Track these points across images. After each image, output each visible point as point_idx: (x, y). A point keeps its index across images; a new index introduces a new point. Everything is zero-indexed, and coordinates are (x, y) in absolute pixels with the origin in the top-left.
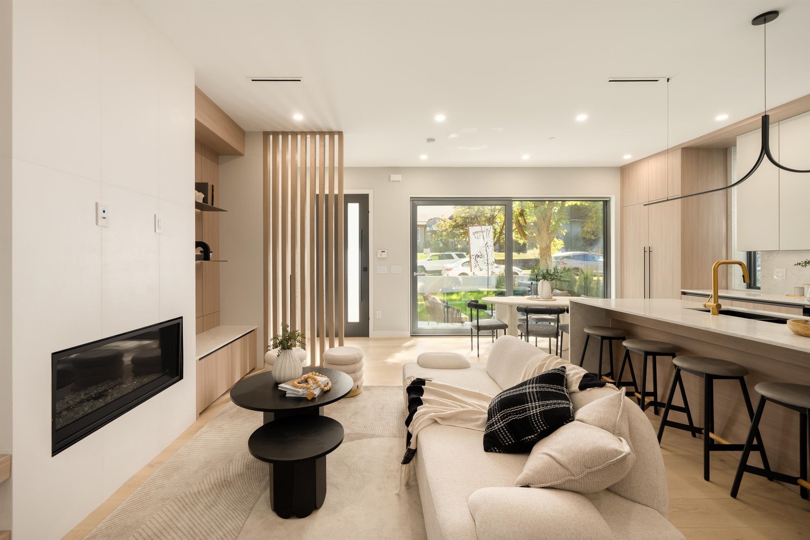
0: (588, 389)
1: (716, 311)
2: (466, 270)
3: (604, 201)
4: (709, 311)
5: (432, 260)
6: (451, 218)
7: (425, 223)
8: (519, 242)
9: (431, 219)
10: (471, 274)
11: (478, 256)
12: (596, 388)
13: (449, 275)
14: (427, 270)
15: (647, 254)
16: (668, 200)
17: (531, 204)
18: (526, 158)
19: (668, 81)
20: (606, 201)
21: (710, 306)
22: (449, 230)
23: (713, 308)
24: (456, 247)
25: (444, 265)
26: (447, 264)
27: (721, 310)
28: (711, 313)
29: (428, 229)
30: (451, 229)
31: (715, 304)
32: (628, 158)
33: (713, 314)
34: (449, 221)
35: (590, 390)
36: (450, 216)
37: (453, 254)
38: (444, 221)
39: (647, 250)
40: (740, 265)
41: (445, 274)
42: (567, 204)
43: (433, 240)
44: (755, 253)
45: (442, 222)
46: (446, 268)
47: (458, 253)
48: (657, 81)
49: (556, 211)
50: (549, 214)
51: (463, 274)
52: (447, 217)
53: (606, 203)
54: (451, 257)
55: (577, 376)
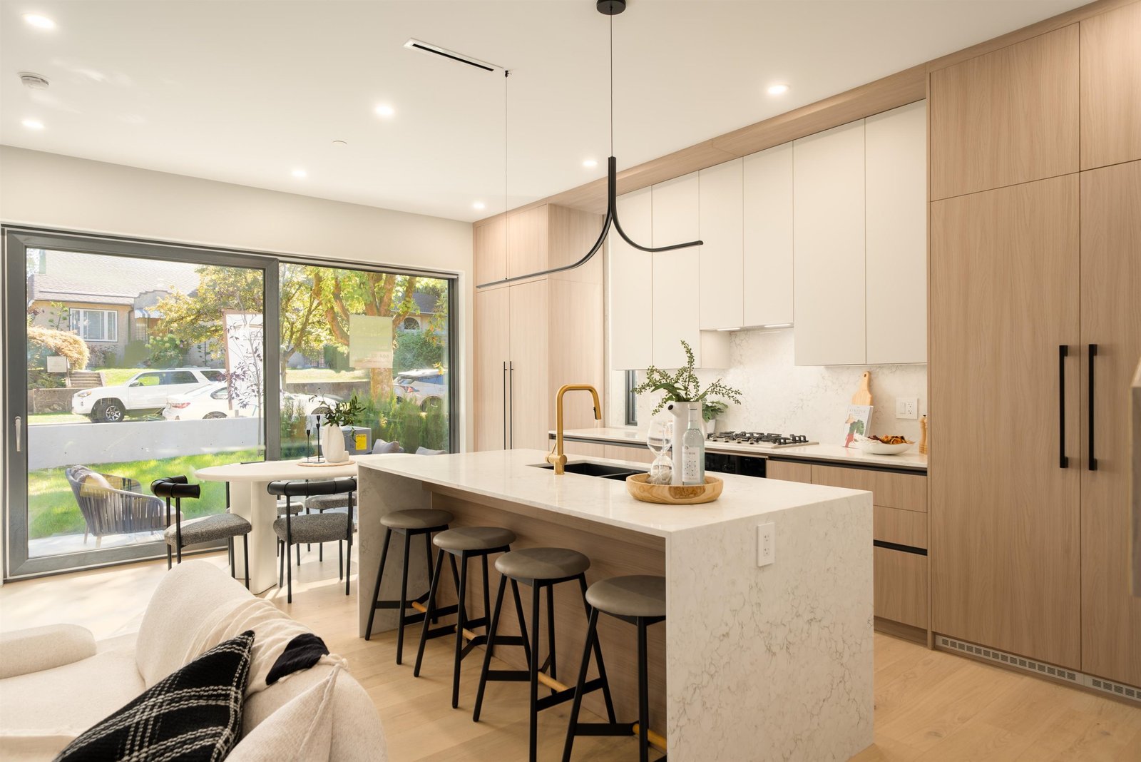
0: (281, 679)
1: (561, 468)
2: (221, 405)
3: (449, 279)
4: (552, 468)
5: (141, 385)
6: (194, 294)
7: (131, 301)
8: (339, 349)
9: (146, 293)
10: (231, 415)
11: (238, 376)
12: (299, 672)
13: (182, 419)
14: (127, 408)
15: (508, 373)
16: (507, 280)
17: (355, 279)
18: (299, 176)
19: (506, 75)
20: (453, 279)
21: (553, 460)
22: (189, 319)
23: (556, 463)
24: (208, 357)
25: (169, 396)
26: (177, 392)
27: (567, 464)
28: (554, 471)
29: (138, 314)
30: (192, 317)
31: (559, 457)
32: (479, 208)
33: (558, 473)
34: (190, 300)
35: (286, 680)
36: (193, 289)
37: (196, 372)
38: (177, 299)
39: (508, 367)
40: (590, 390)
41: (170, 416)
42: (422, 283)
43: (151, 341)
44: (633, 371)
45: (172, 302)
46: (175, 402)
47: (209, 369)
48: (491, 70)
49: (400, 294)
50: (386, 299)
51: (214, 415)
52: (185, 292)
53: (453, 283)
54: (189, 378)
55: (274, 648)
